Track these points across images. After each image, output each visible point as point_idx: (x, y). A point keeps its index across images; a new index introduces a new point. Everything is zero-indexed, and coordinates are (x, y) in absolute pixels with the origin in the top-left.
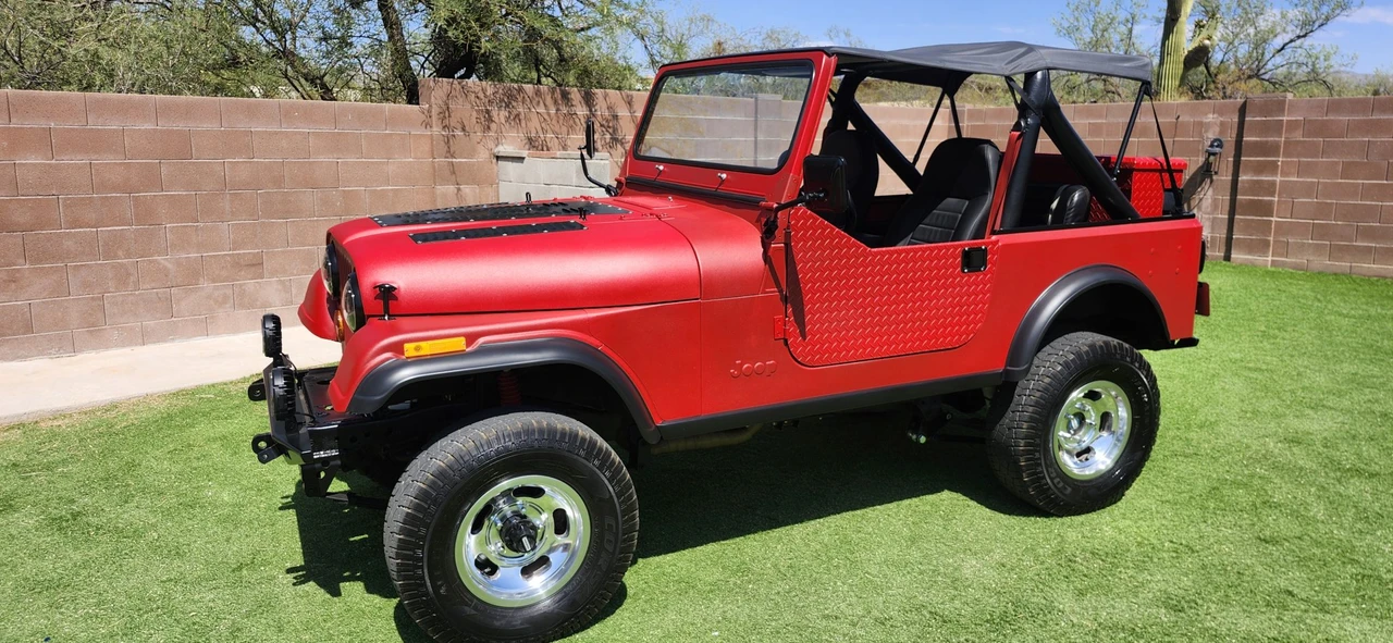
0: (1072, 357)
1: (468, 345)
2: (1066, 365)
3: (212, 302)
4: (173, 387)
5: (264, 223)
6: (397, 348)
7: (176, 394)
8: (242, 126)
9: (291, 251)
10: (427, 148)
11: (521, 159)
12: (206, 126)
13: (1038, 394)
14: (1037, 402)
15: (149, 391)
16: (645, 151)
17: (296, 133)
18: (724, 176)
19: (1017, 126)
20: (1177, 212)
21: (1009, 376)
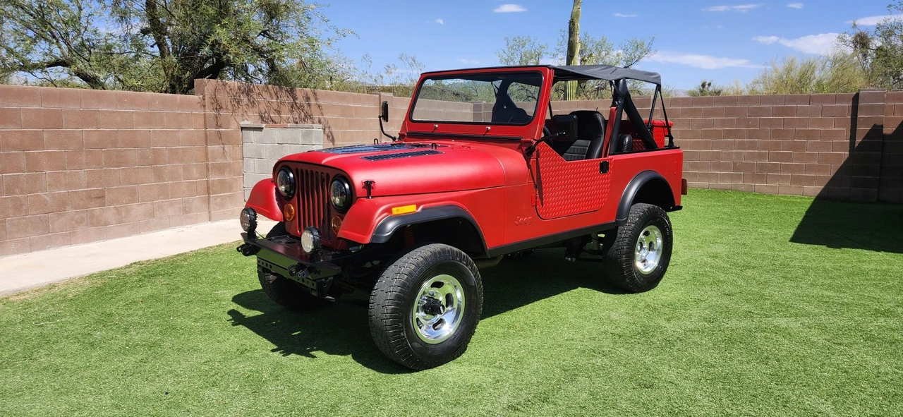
0: (642, 214)
1: (417, 208)
2: (640, 217)
3: (74, 222)
4: (86, 273)
5: (106, 170)
6: (389, 210)
7: (90, 276)
8: (93, 108)
9: (121, 188)
10: (202, 122)
11: (260, 129)
12: (71, 108)
13: (630, 232)
14: (630, 236)
15: (72, 276)
16: (414, 118)
17: (125, 112)
18: (489, 128)
19: (614, 104)
20: (671, 146)
21: (618, 223)
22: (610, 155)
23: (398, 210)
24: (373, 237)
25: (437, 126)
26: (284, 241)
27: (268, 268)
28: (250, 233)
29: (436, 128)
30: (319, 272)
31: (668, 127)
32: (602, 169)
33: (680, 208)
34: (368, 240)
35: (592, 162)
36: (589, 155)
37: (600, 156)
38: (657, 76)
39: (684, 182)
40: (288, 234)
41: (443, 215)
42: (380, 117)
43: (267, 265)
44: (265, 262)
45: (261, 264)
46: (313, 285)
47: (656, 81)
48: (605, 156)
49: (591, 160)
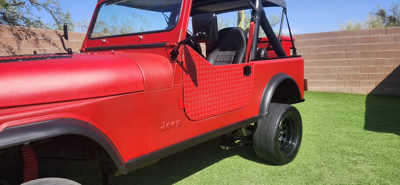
18: (141, 37)
19: (252, 20)
20: (295, 55)
21: (261, 117)
22: (251, 61)
25: (104, 40)
31: (292, 41)
32: (245, 73)
33: (303, 100)
36: (235, 61)
37: (243, 61)
38: (283, 2)
39: (305, 81)
47: (283, 5)
48: (248, 61)
49: (237, 64)
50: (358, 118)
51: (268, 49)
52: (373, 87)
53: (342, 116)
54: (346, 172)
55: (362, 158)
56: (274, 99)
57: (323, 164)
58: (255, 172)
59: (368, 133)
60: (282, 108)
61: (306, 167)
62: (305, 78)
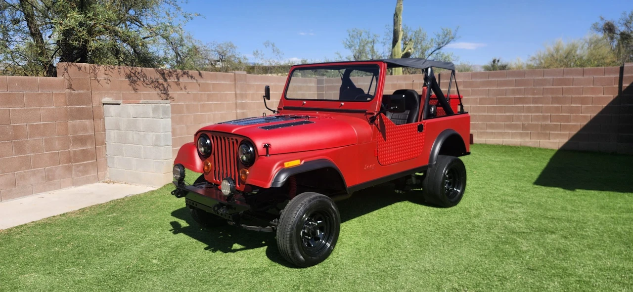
1: (301, 162)
6: (282, 165)
16: (288, 97)
18: (343, 104)
19: (425, 85)
20: (462, 112)
21: (430, 166)
22: (423, 120)
23: (288, 164)
24: (273, 184)
25: (305, 102)
26: (204, 186)
27: (194, 205)
28: (180, 181)
29: (304, 104)
30: (235, 209)
31: (460, 98)
32: (419, 130)
33: (469, 153)
34: (269, 185)
35: (411, 125)
36: (409, 121)
37: (417, 121)
38: (452, 65)
39: (471, 136)
40: (207, 181)
41: (319, 166)
42: (264, 97)
43: (193, 204)
44: (192, 202)
45: (188, 203)
46: (229, 217)
47: (452, 68)
48: (421, 121)
49: (411, 124)
50: (532, 174)
51: (437, 106)
52: (565, 140)
53: (516, 172)
54: (501, 213)
55: (519, 205)
56: (441, 152)
57: (483, 208)
58: (424, 212)
59: (535, 187)
60: (449, 159)
61: (467, 209)
62: (471, 133)
